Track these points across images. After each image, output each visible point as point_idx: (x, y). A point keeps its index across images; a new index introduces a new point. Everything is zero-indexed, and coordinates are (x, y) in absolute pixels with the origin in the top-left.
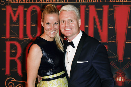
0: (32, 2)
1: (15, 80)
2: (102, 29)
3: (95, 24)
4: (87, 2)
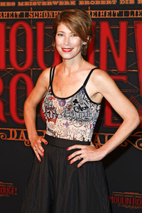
0: (18, 18)
2: (118, 53)
3: (109, 48)
4: (98, 17)
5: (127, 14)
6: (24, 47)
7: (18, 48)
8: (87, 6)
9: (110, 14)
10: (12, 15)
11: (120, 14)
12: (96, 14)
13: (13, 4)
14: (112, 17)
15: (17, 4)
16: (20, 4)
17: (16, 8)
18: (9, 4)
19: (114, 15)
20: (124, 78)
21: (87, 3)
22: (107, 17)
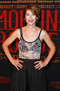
0: (12, 8)
1: (2, 54)
2: (54, 23)
3: (50, 21)
4: (46, 8)
5: (58, 7)
6: (15, 20)
7: (12, 21)
8: (41, 3)
9: (51, 7)
10: (10, 7)
11: (55, 7)
12: (45, 7)
13: (10, 2)
14: (51, 8)
15: (12, 2)
16: (13, 2)
17: (12, 4)
18: (8, 2)
19: (52, 7)
20: (56, 34)
21: (41, 2)
22: (49, 8)
